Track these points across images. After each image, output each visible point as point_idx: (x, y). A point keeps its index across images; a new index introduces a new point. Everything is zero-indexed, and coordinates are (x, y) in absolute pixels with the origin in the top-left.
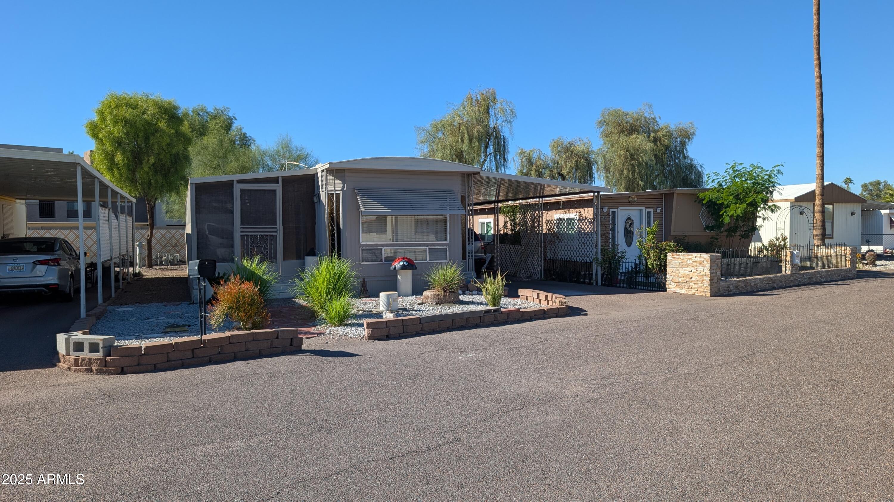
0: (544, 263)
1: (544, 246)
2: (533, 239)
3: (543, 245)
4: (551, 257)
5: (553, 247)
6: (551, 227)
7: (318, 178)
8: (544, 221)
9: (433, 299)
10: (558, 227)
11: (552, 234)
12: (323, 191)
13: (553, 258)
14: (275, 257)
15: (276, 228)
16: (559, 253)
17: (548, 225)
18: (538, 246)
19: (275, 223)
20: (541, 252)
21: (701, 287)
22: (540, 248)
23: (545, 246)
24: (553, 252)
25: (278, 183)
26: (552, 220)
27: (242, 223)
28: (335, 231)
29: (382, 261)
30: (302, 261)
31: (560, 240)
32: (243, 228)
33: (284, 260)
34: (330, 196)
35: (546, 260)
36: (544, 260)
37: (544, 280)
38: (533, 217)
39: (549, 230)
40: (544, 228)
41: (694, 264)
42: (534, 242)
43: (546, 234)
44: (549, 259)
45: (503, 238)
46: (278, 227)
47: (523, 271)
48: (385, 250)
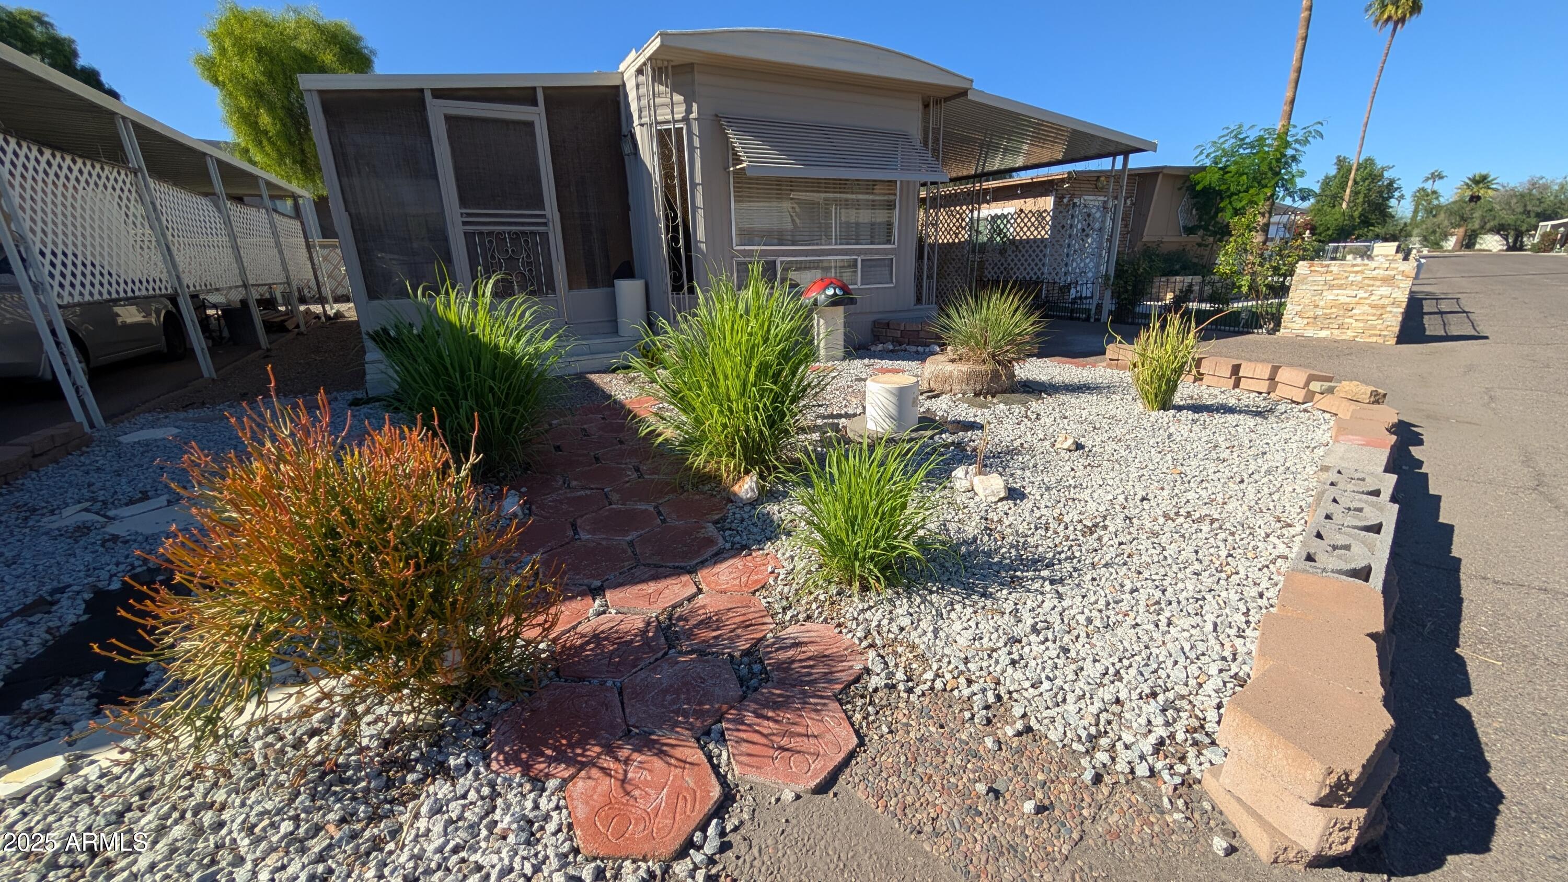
7: (626, 96)
9: (967, 384)
12: (642, 125)
14: (551, 287)
15: (543, 216)
19: (539, 203)
21: (1374, 327)
22: (970, 262)
25: (534, 103)
27: (463, 202)
28: (679, 220)
30: (609, 289)
32: (469, 215)
33: (570, 288)
34: (663, 138)
41: (1366, 282)
46: (547, 212)
48: (782, 262)
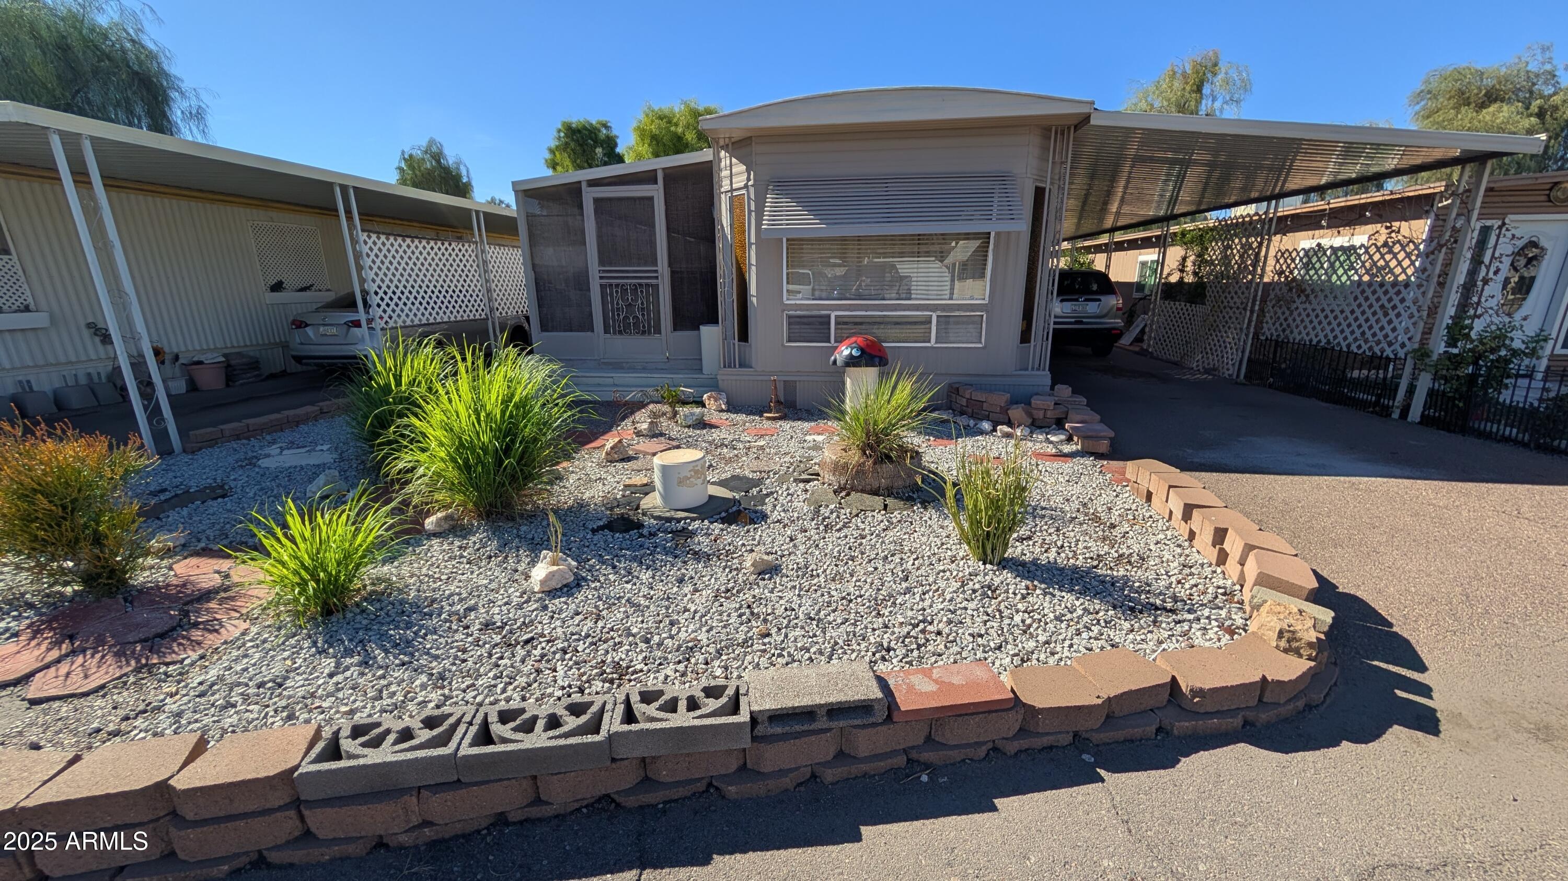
0: (1252, 344)
1: (1259, 309)
2: (1236, 293)
3: (1257, 308)
4: (1272, 335)
5: (1283, 313)
6: (1288, 266)
8: (1272, 253)
10: (1307, 266)
11: (1287, 283)
13: (1278, 336)
14: (657, 329)
15: (655, 271)
16: (1297, 326)
17: (1282, 261)
18: (1245, 309)
19: (655, 262)
20: (1250, 321)
22: (1248, 313)
23: (1262, 310)
24: (1281, 325)
25: (656, 182)
26: (1295, 249)
27: (602, 262)
29: (829, 342)
30: (696, 333)
31: (1307, 296)
32: (604, 271)
33: (675, 330)
35: (1258, 339)
36: (1253, 339)
37: (1244, 384)
38: (1247, 247)
39: (1280, 273)
40: (1269, 269)
42: (1236, 299)
43: (1269, 284)
44: (1267, 339)
45: (1171, 291)
46: (659, 268)
47: (1200, 356)
48: (837, 317)
